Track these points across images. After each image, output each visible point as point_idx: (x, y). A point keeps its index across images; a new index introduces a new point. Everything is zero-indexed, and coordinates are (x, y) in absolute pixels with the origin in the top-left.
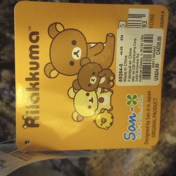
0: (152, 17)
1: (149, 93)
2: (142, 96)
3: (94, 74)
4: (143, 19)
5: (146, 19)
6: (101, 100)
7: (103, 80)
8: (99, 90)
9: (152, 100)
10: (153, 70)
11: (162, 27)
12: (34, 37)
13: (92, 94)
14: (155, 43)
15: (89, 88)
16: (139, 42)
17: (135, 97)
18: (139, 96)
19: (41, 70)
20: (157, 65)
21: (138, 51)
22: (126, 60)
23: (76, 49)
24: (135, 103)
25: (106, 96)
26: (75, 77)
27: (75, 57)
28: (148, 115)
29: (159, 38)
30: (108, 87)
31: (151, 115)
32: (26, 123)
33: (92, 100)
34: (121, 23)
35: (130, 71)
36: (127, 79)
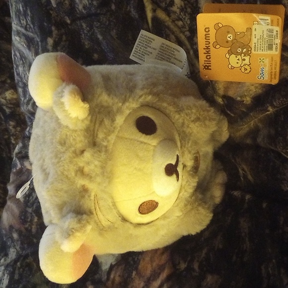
0: (272, 21)
1: (272, 58)
2: (268, 59)
3: (239, 47)
4: (267, 21)
5: (269, 21)
6: (244, 60)
7: (245, 50)
8: (243, 55)
9: (274, 61)
10: (274, 46)
11: (278, 25)
12: (207, 30)
13: (239, 57)
14: (275, 33)
15: (237, 54)
16: (265, 32)
17: (263, 59)
18: (266, 58)
19: (211, 45)
20: (277, 44)
21: (265, 36)
22: (258, 41)
23: (229, 35)
24: (263, 62)
25: (247, 58)
26: (229, 48)
27: (229, 39)
28: (272, 68)
29: (277, 31)
30: (248, 53)
31: (273, 68)
32: (205, 68)
33: (239, 60)
34: (255, 23)
35: (260, 46)
36: (259, 50)
